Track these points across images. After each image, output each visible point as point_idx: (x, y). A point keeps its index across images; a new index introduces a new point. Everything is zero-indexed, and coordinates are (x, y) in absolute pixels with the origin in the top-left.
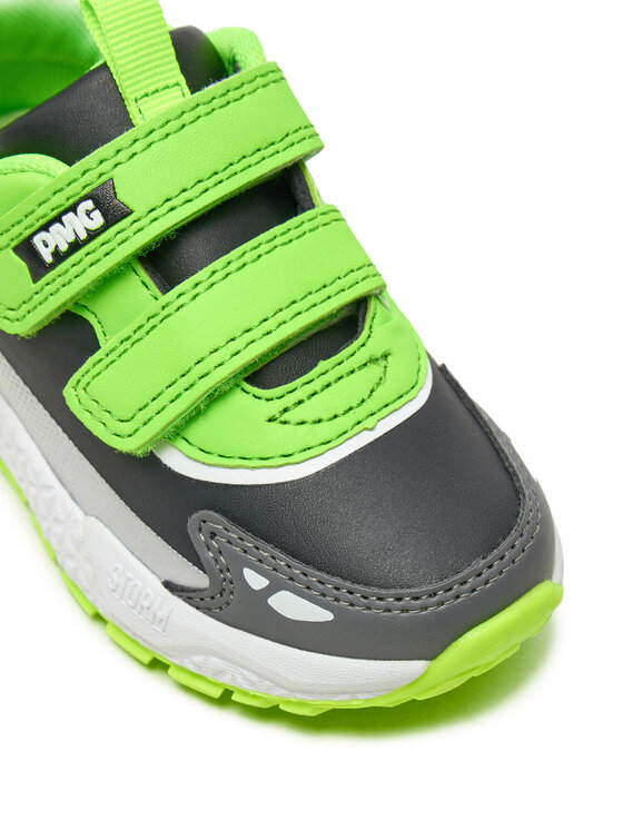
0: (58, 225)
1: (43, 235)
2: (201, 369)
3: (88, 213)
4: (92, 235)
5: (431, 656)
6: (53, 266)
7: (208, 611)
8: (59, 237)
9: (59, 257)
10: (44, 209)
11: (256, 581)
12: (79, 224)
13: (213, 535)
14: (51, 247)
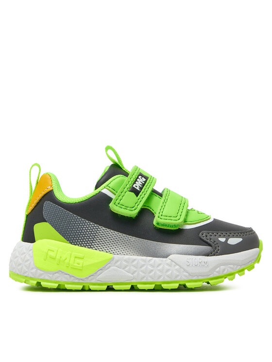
0: (137, 182)
1: (135, 185)
3: (141, 178)
6: (140, 191)
8: (138, 184)
9: (141, 189)
10: (132, 180)
12: (141, 181)
13: (206, 236)
14: (138, 187)
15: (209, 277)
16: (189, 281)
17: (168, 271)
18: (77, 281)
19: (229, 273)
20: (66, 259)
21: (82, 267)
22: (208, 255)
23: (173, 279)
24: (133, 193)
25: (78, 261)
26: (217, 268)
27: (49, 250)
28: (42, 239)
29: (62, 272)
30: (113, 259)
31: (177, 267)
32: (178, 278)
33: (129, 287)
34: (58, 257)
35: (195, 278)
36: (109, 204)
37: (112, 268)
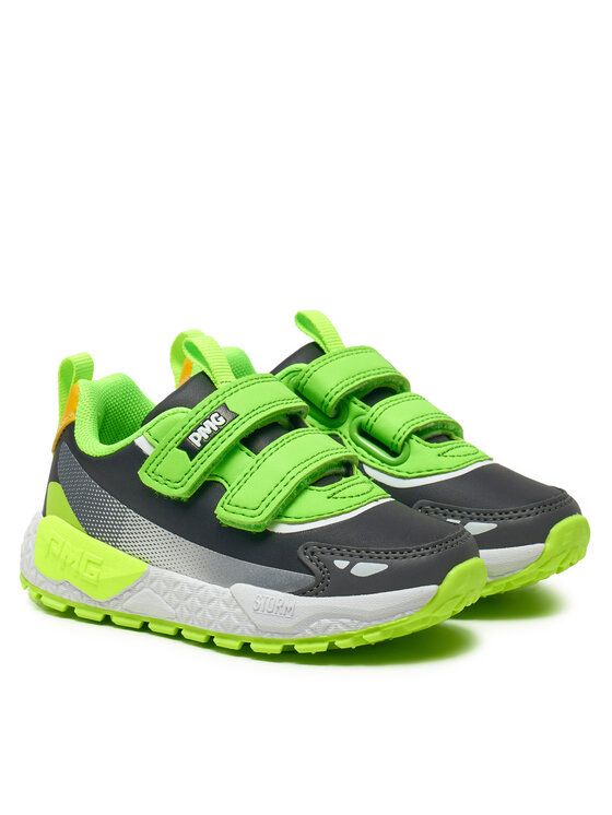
0: (202, 428)
1: (194, 434)
2: (290, 475)
3: (216, 419)
4: (220, 428)
5: (439, 583)
6: (201, 449)
7: (317, 595)
8: (203, 433)
9: (204, 443)
10: (193, 421)
11: (341, 564)
12: (212, 424)
13: (313, 553)
14: (200, 439)
15: (294, 638)
16: (258, 641)
17: (223, 614)
18: (92, 605)
19: (338, 634)
20: (74, 562)
21: (98, 581)
22: (302, 593)
23: (229, 632)
24: (185, 453)
25: (92, 568)
26: (312, 622)
27: (53, 540)
28: (52, 514)
29: (70, 585)
30: (146, 574)
31: (238, 610)
32: (238, 632)
33: (171, 631)
34: (62, 557)
35: (266, 636)
36: (138, 470)
37: (145, 590)
